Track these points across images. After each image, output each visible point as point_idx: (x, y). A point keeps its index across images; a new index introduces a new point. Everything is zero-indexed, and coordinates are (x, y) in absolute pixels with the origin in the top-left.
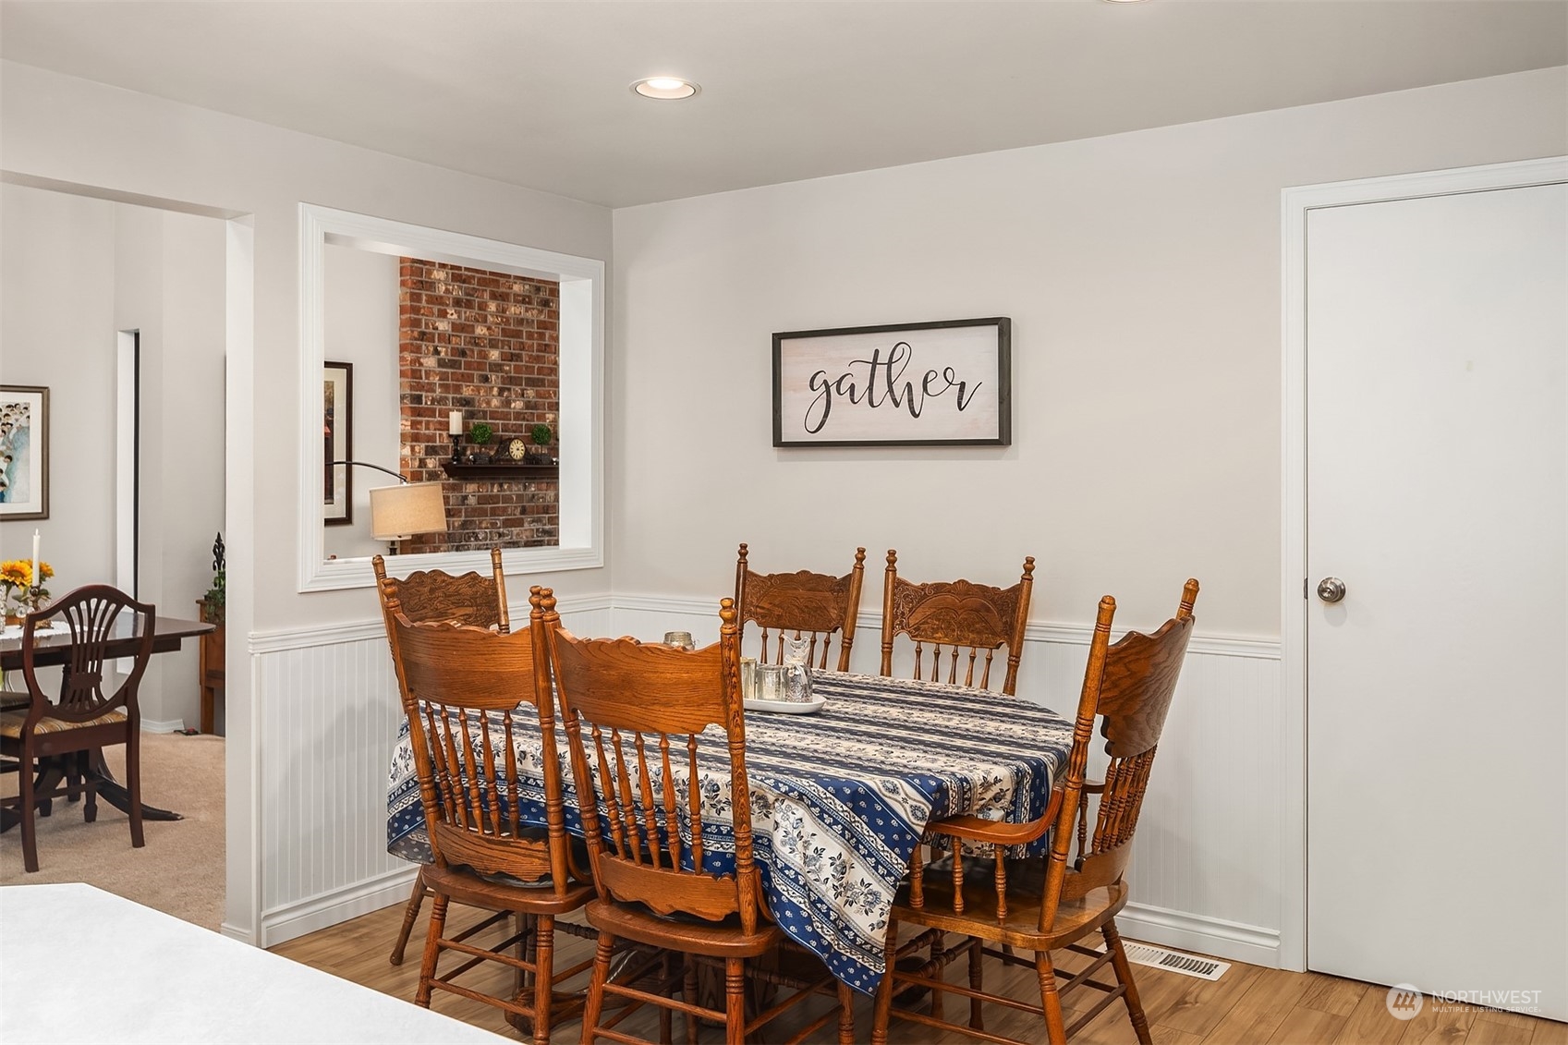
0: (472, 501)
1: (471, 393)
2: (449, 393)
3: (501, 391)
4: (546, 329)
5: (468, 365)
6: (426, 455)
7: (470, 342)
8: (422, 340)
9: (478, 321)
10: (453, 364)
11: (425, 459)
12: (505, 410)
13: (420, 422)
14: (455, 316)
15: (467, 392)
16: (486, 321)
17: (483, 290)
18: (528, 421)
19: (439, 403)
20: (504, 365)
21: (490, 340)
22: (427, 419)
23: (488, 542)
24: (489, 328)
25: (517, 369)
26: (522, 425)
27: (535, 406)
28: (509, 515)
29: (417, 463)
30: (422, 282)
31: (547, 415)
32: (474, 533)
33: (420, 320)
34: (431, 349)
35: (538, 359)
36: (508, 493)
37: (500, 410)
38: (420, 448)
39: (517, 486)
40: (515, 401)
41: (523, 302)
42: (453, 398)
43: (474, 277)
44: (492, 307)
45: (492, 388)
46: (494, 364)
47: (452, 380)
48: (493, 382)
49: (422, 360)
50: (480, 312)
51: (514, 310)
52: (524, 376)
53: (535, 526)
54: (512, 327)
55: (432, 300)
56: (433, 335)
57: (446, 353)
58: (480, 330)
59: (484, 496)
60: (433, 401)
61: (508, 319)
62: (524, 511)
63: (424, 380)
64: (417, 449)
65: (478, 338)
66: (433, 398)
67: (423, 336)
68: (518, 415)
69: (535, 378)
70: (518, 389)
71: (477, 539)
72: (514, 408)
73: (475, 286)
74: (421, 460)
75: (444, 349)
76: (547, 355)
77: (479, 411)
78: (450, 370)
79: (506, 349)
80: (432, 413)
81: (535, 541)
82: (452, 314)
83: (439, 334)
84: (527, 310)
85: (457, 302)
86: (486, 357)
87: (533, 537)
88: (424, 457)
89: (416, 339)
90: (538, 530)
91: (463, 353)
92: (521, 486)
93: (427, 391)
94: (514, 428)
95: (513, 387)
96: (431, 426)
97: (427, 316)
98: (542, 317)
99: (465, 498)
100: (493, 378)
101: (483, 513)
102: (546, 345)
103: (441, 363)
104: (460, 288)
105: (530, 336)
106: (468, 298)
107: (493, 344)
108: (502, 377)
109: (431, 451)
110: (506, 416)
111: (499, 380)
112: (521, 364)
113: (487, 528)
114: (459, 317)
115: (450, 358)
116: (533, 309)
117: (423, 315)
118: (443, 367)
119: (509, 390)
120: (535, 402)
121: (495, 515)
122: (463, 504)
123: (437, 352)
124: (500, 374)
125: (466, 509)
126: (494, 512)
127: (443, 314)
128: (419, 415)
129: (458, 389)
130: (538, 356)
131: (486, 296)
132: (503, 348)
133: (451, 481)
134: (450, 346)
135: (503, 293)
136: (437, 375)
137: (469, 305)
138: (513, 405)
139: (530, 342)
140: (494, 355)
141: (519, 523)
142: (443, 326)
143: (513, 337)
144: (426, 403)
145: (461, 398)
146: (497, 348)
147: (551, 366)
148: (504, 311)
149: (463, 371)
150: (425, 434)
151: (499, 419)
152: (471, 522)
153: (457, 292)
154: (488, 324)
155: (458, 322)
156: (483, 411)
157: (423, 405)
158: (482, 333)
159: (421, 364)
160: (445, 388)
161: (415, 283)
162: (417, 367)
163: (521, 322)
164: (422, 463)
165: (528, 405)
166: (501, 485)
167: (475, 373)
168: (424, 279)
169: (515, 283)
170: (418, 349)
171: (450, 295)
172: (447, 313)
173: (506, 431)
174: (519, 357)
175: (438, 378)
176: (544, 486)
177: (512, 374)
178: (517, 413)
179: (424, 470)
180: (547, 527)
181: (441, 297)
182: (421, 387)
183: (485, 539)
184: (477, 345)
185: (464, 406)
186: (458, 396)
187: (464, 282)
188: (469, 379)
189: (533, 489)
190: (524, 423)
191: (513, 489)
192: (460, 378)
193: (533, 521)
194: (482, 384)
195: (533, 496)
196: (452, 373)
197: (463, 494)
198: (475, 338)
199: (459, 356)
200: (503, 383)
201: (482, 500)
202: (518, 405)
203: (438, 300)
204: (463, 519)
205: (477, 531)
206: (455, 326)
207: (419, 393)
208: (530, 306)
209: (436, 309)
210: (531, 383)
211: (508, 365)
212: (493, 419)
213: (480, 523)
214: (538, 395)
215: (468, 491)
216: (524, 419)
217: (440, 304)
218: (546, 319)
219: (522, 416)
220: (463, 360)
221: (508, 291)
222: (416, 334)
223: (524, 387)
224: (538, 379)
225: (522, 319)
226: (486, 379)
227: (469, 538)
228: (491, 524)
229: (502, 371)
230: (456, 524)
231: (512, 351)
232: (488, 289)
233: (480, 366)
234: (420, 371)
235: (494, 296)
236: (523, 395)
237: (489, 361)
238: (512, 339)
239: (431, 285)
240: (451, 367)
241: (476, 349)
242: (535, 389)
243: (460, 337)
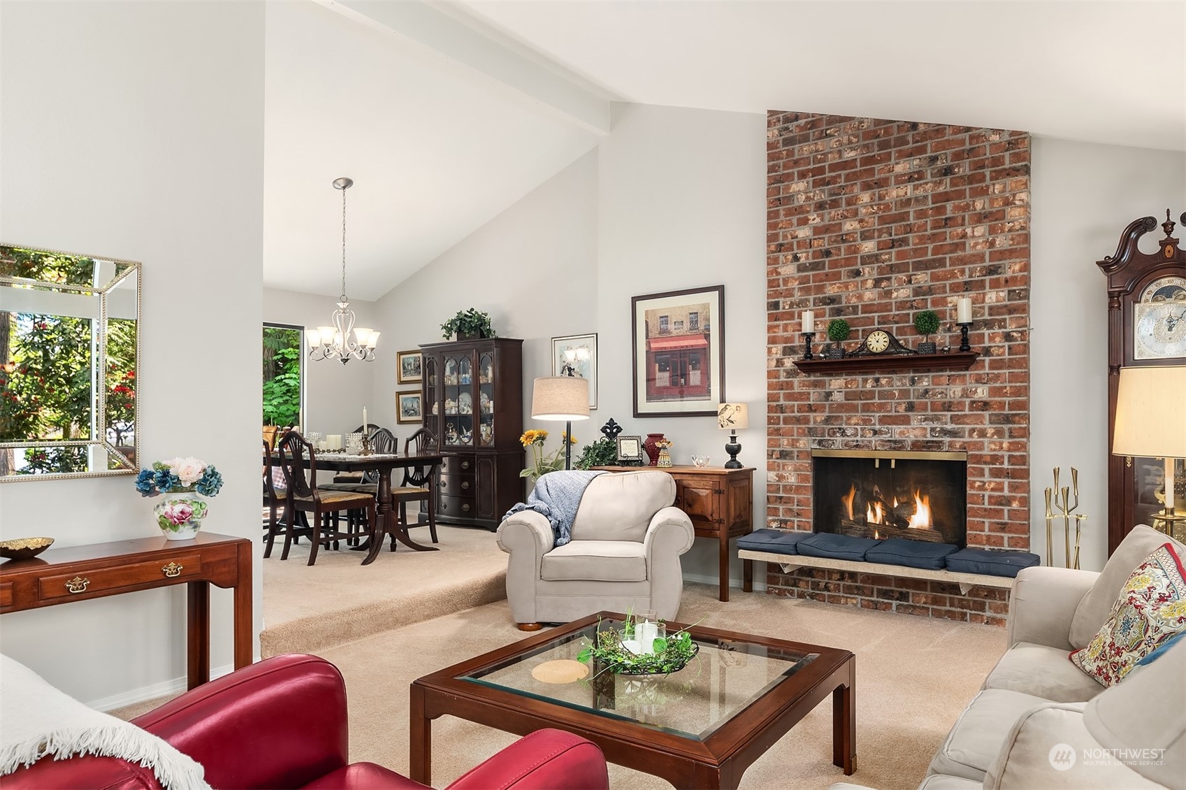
0: (838, 397)
1: (836, 290)
2: (811, 295)
3: (877, 283)
4: (948, 201)
5: (834, 264)
6: (784, 355)
7: (836, 241)
8: (780, 251)
9: (846, 217)
10: (814, 267)
11: (782, 359)
12: (883, 301)
13: (778, 326)
14: (818, 220)
15: (831, 290)
16: (856, 214)
17: (852, 185)
18: (916, 308)
19: (798, 305)
20: (881, 254)
21: (862, 233)
22: (785, 322)
23: (858, 438)
24: (861, 221)
25: (900, 255)
26: (909, 314)
27: (930, 291)
28: (888, 411)
29: (774, 363)
30: (779, 199)
31: (949, 299)
32: (840, 429)
33: (777, 234)
34: (790, 257)
35: (933, 237)
36: (887, 388)
37: (875, 302)
38: (778, 349)
39: (900, 380)
40: (896, 290)
41: (911, 179)
42: (815, 299)
43: (840, 175)
44: (865, 197)
45: (864, 282)
46: (868, 256)
47: (813, 282)
48: (867, 275)
49: (779, 270)
50: (848, 208)
51: (894, 193)
52: (910, 261)
53: (928, 425)
54: (893, 212)
55: (789, 213)
56: (792, 244)
57: (807, 258)
58: (850, 226)
59: (854, 392)
60: (791, 305)
61: (887, 207)
62: (911, 407)
63: (782, 287)
64: (774, 350)
65: (846, 235)
66: (791, 302)
67: (780, 248)
68: (902, 305)
69: (928, 260)
70: (903, 276)
71: (843, 434)
72: (897, 297)
73: (843, 184)
74: (778, 361)
75: (804, 255)
76: (948, 230)
77: (848, 307)
78: (811, 273)
79: (885, 237)
80: (791, 316)
81: (928, 442)
82: (814, 219)
83: (798, 242)
84: (915, 188)
85: (820, 206)
86: (856, 250)
87: (925, 436)
88: (782, 357)
89: (773, 252)
90: (933, 430)
91: (828, 253)
92: (907, 382)
93: (785, 297)
94: (896, 319)
95: (894, 276)
96: (790, 328)
97: (785, 228)
98: (941, 189)
99: (829, 394)
100: (867, 270)
101: (854, 409)
102: (946, 219)
103: (801, 268)
104: (823, 191)
105: (921, 214)
106: (834, 198)
107: (866, 236)
108: (879, 267)
109: (789, 351)
110: (886, 307)
111: (875, 272)
112: (909, 247)
113: (858, 424)
114: (822, 220)
115: (811, 261)
116: (927, 183)
117: (780, 229)
118: (803, 271)
119: (889, 279)
120: (930, 287)
121: (868, 411)
122: (827, 400)
123: (796, 258)
124: (876, 265)
125: (830, 405)
126: (866, 408)
127: (803, 222)
128: (776, 320)
129: (820, 289)
130: (933, 235)
131: (857, 189)
132: (879, 237)
133: (812, 378)
134: (811, 250)
135: (879, 179)
136: (796, 280)
137: (834, 204)
138: (895, 295)
139: (922, 221)
140: (869, 247)
141: (905, 420)
142: (804, 233)
143: (894, 223)
144: (784, 308)
145: (825, 298)
146: (872, 238)
147: (955, 241)
148: (881, 198)
149: (827, 270)
150: (782, 336)
151: (876, 312)
152: (837, 418)
153: (820, 195)
154: (859, 217)
155: (822, 224)
156: (853, 307)
157: (781, 310)
158: (851, 228)
159: (778, 274)
160: (806, 290)
161: (772, 203)
162: (774, 277)
163: (907, 202)
164: (779, 363)
165: (917, 292)
166: (877, 380)
167: (842, 270)
168: (781, 196)
169: (897, 164)
170: (776, 261)
171: (811, 201)
172: (808, 220)
173: (884, 323)
174: (904, 241)
175: (797, 282)
176: (945, 380)
177: (893, 262)
178: (901, 302)
179: (782, 368)
180: (949, 427)
181: (801, 207)
182: (780, 294)
183: (856, 435)
184: (844, 241)
185: (829, 304)
186: (821, 296)
187: (828, 184)
188: (837, 276)
189: (925, 384)
190: (911, 312)
191: (896, 382)
192: (824, 278)
193: (925, 420)
194: (852, 279)
195: (926, 392)
196: (813, 275)
197: (827, 390)
198: (843, 235)
199: (823, 257)
200: (879, 273)
201: (848, 396)
202: (903, 293)
203: (800, 210)
204: (827, 414)
205: (844, 426)
206: (817, 230)
207: (776, 300)
208: (922, 182)
209: (795, 219)
210: (919, 266)
211: (886, 254)
212: (865, 313)
213: (849, 418)
214: (934, 278)
215: (832, 387)
216: (912, 307)
217: (799, 214)
218: (948, 189)
219: (909, 305)
220: (827, 260)
221: (887, 175)
222: (773, 248)
223: (911, 273)
224: (934, 260)
225: (909, 200)
226: (857, 273)
227: (834, 433)
228: (863, 420)
229: (877, 261)
230: (818, 419)
231: (893, 237)
232: (859, 182)
233: (848, 262)
234: (778, 279)
235: (867, 187)
236: (910, 282)
237: (861, 254)
238: (893, 225)
239: (790, 199)
240: (812, 269)
241: (843, 246)
242: (929, 272)
243: (823, 238)
